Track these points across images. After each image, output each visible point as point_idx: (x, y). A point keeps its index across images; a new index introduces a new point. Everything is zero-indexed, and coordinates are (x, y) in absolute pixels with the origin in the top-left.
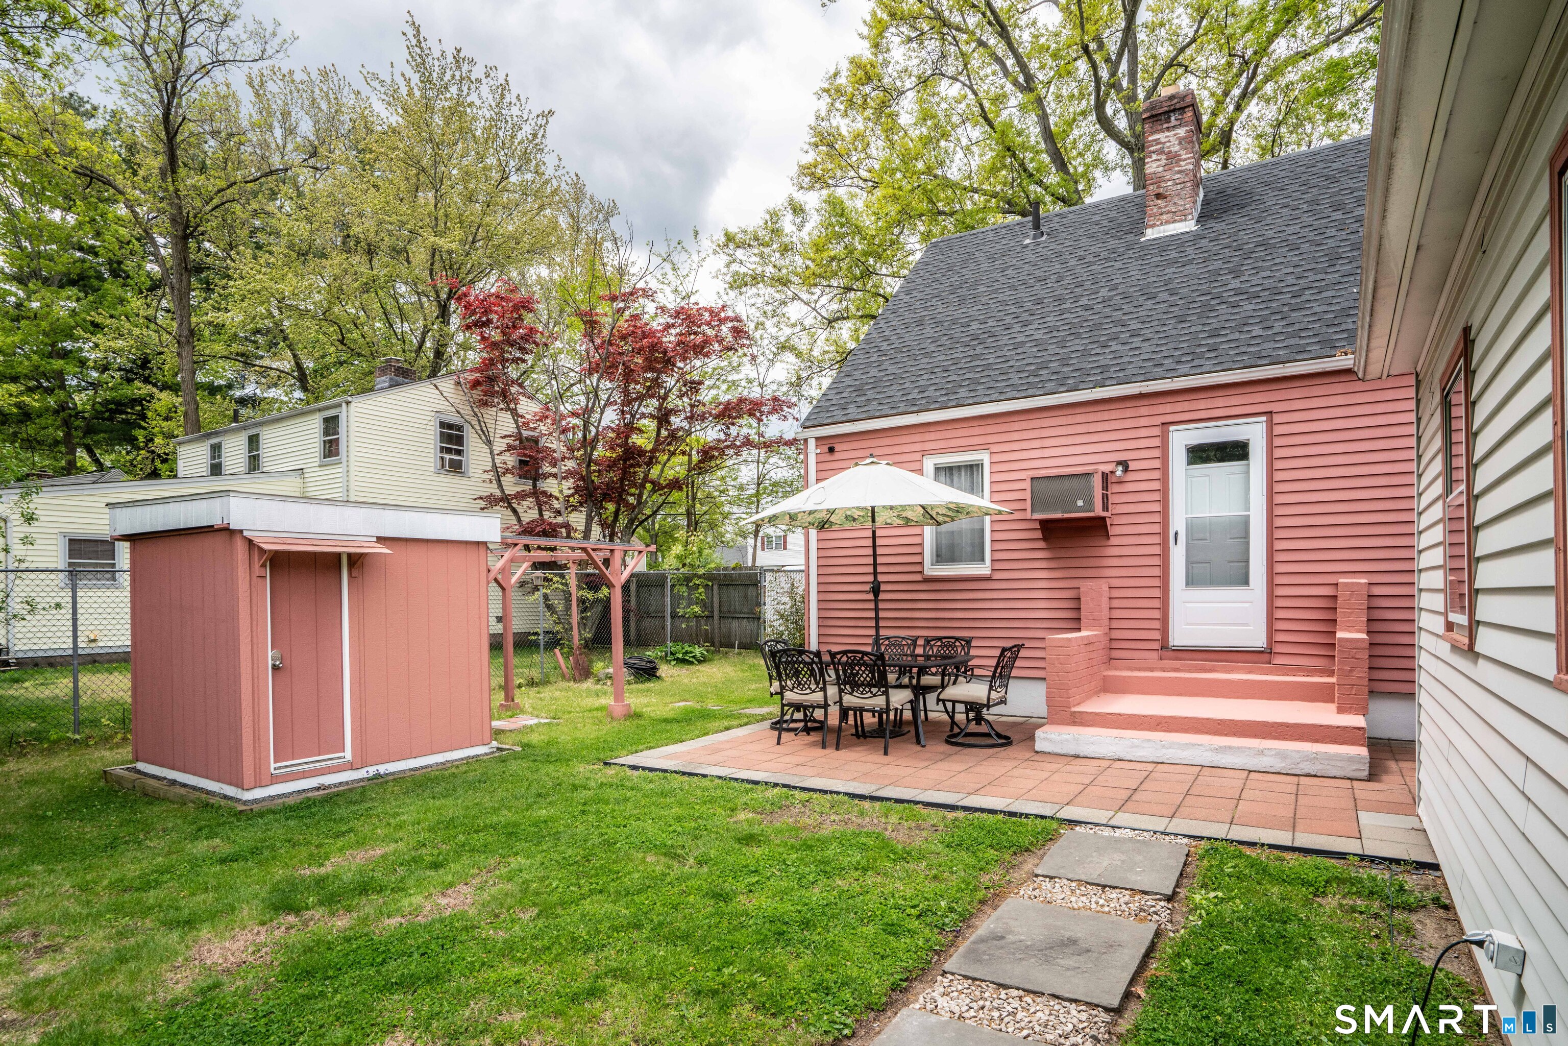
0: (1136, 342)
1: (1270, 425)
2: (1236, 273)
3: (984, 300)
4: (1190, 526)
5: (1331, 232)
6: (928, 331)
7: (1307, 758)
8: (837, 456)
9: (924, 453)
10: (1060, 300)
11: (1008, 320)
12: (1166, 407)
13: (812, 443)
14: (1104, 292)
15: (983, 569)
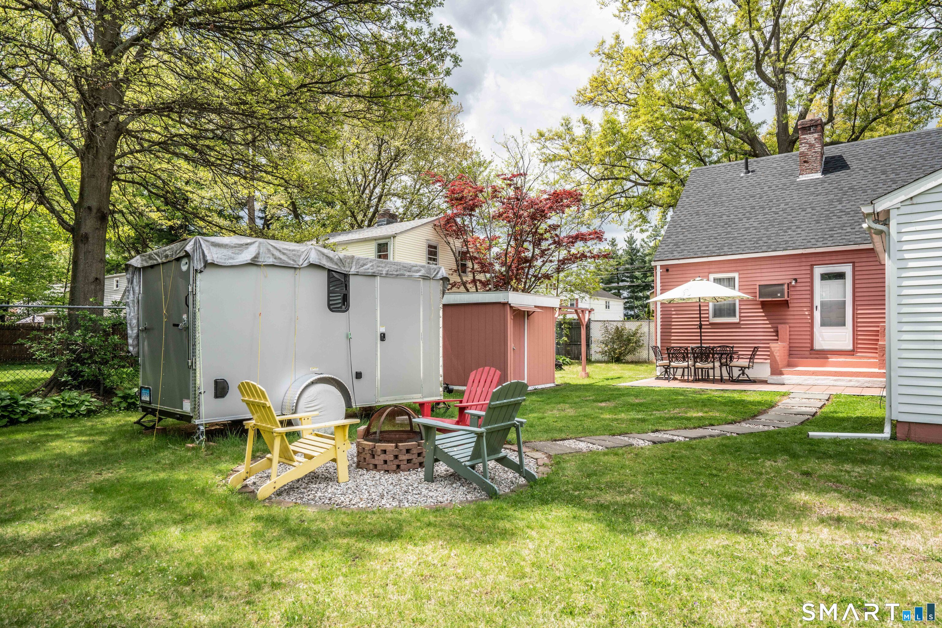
0: (799, 231)
1: (854, 267)
2: (840, 201)
3: (726, 204)
4: (823, 304)
5: (880, 185)
6: (703, 218)
7: (867, 382)
8: (670, 273)
9: (710, 273)
10: (762, 208)
11: (740, 216)
12: (813, 260)
13: (658, 268)
14: (782, 206)
15: (736, 320)
